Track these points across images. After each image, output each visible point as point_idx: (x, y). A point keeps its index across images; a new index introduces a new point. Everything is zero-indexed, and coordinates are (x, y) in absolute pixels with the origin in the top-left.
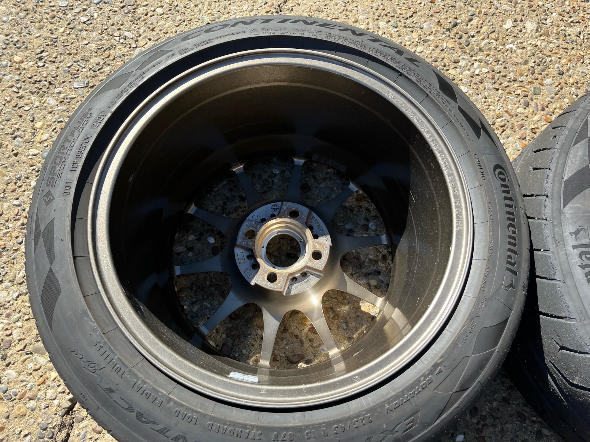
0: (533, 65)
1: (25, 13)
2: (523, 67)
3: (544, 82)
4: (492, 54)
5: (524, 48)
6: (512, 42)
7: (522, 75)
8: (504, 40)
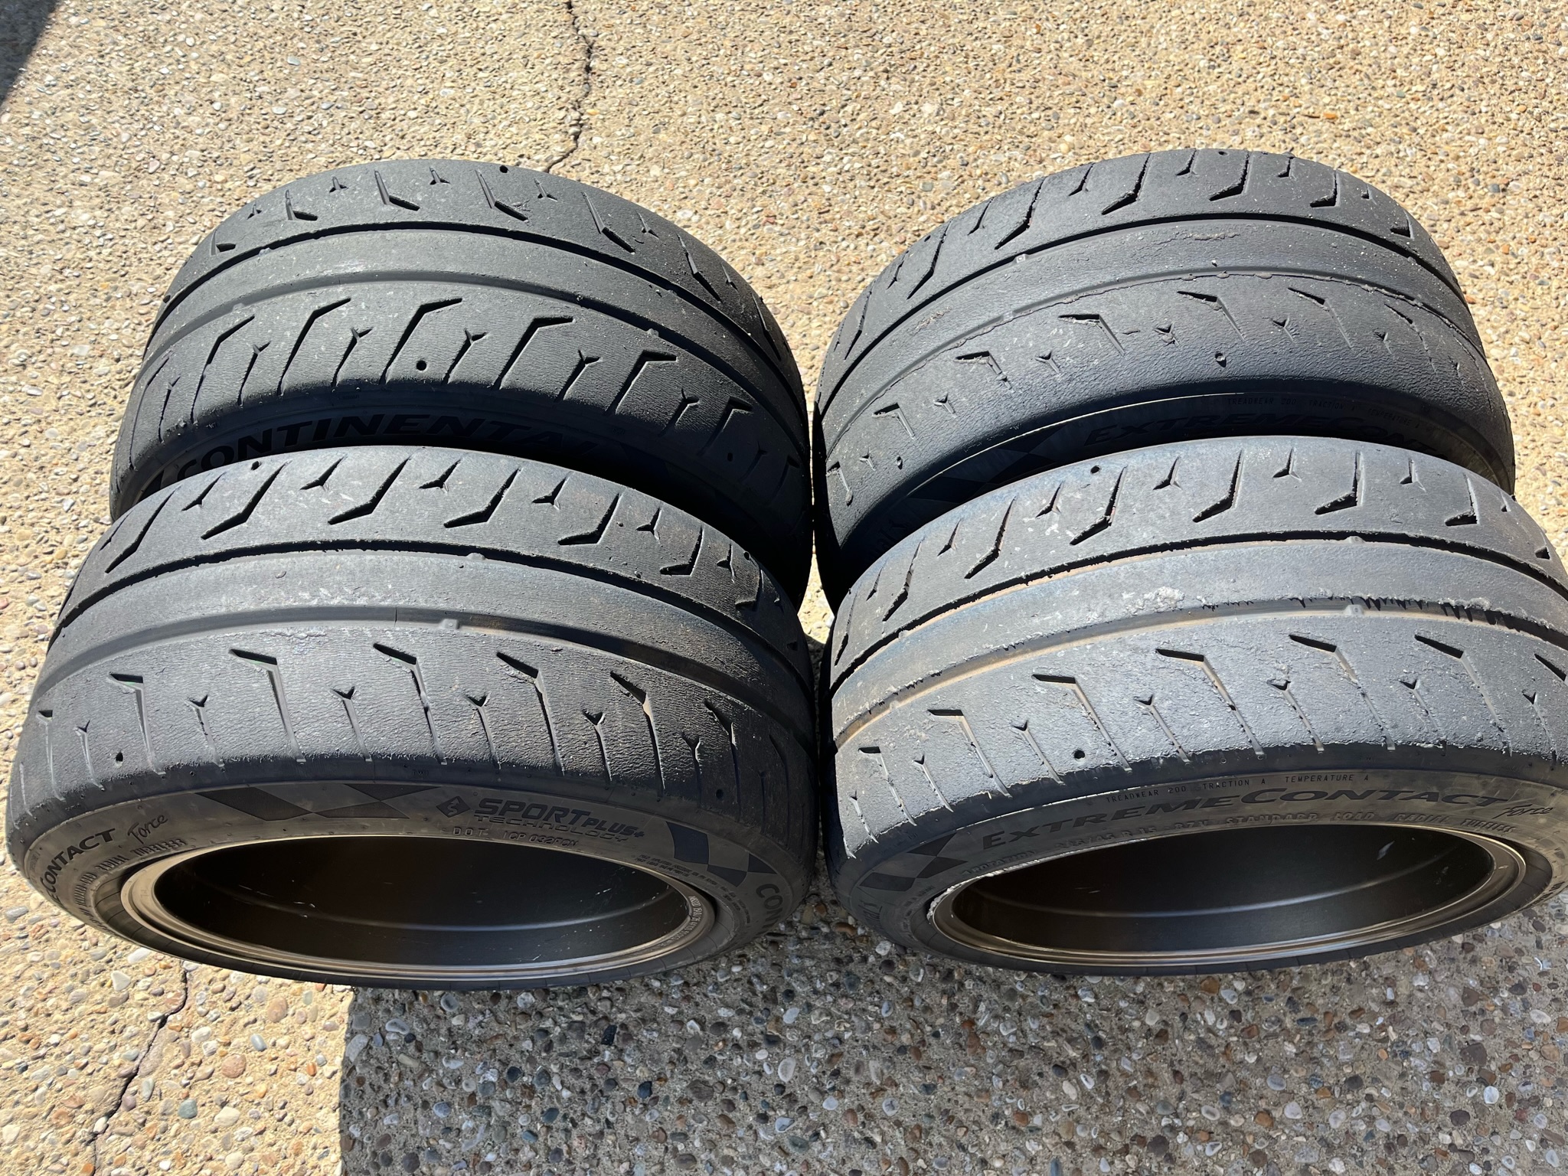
0: (926, 155)
1: (227, 123)
2: (912, 159)
3: (939, 176)
4: (869, 145)
5: (916, 136)
6: (901, 130)
7: (909, 169)
8: (889, 128)
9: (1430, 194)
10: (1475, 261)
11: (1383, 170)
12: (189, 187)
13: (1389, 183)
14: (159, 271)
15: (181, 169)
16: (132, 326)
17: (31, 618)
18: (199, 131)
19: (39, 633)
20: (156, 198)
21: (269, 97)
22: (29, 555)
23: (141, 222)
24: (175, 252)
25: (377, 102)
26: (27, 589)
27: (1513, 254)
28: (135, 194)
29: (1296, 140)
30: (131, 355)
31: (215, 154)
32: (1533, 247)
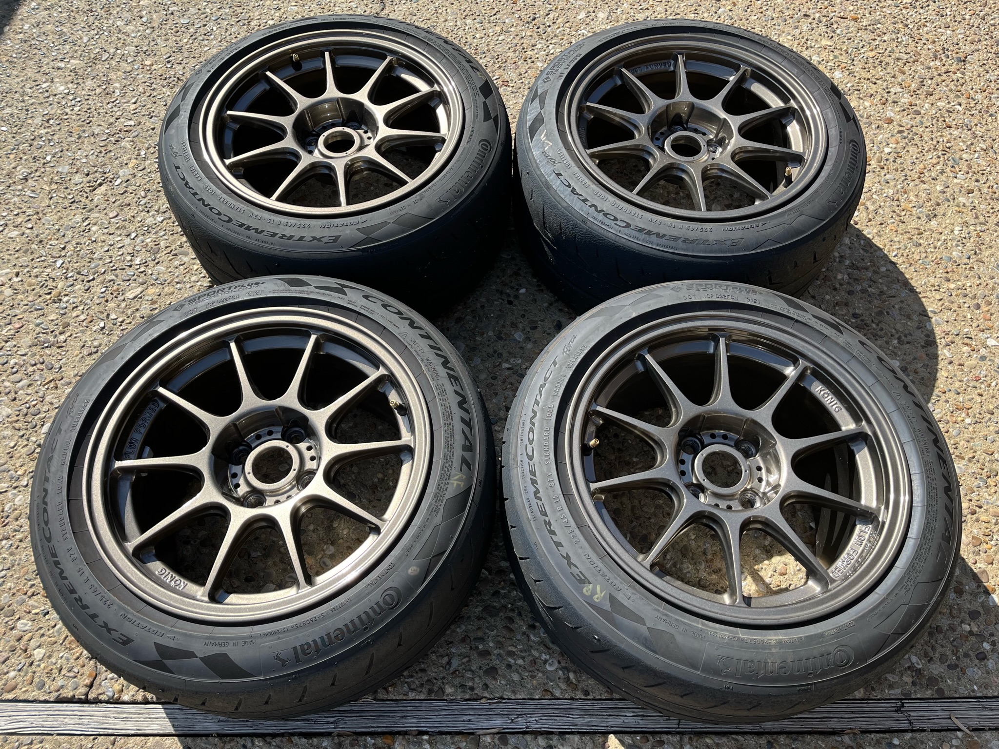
9: (919, 63)
10: (949, 103)
11: (889, 49)
12: (129, 69)
13: (893, 57)
14: (112, 120)
15: (123, 58)
16: (96, 154)
17: (39, 333)
18: (133, 35)
19: (44, 343)
20: (108, 76)
21: (178, 14)
22: (35, 295)
23: (98, 91)
24: (121, 108)
25: (248, 15)
26: (35, 316)
27: (972, 98)
28: (94, 74)
29: (834, 32)
30: (96, 172)
31: (145, 49)
32: (985, 94)
